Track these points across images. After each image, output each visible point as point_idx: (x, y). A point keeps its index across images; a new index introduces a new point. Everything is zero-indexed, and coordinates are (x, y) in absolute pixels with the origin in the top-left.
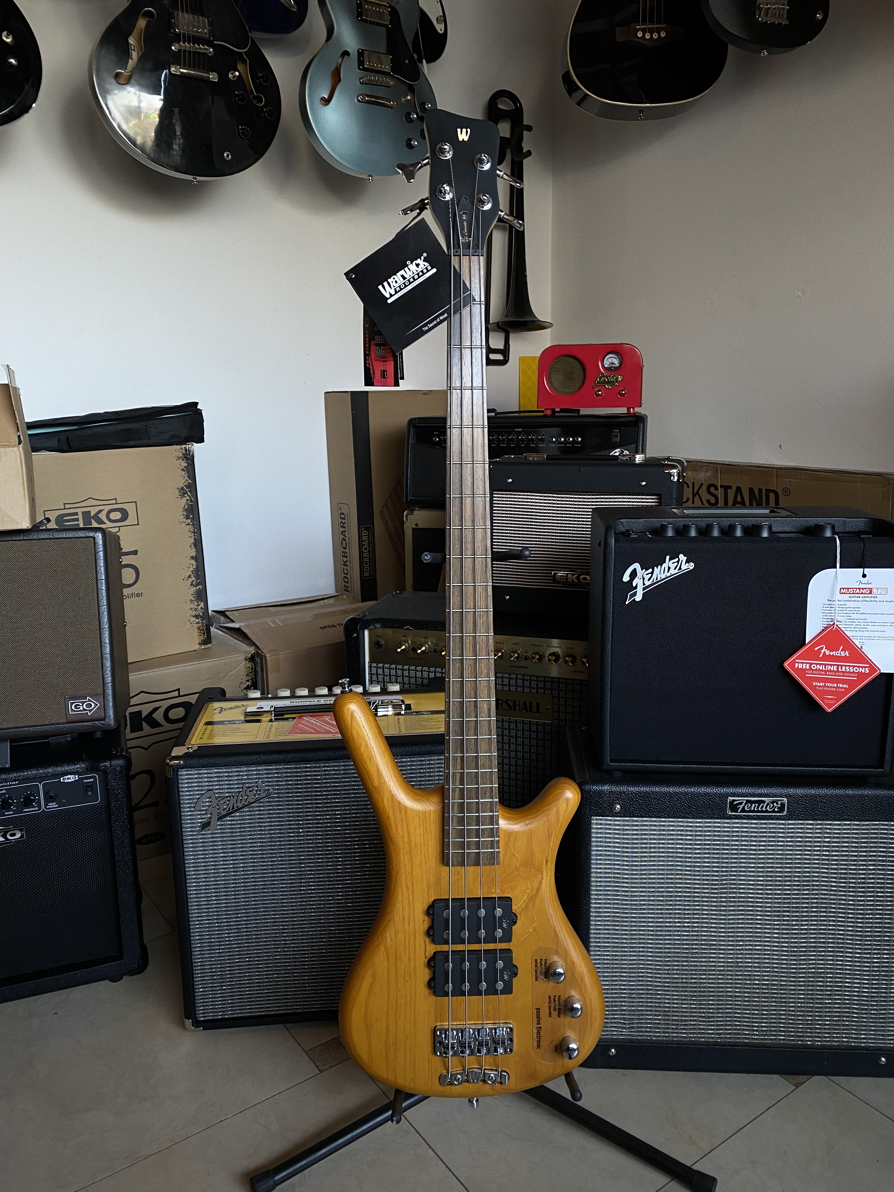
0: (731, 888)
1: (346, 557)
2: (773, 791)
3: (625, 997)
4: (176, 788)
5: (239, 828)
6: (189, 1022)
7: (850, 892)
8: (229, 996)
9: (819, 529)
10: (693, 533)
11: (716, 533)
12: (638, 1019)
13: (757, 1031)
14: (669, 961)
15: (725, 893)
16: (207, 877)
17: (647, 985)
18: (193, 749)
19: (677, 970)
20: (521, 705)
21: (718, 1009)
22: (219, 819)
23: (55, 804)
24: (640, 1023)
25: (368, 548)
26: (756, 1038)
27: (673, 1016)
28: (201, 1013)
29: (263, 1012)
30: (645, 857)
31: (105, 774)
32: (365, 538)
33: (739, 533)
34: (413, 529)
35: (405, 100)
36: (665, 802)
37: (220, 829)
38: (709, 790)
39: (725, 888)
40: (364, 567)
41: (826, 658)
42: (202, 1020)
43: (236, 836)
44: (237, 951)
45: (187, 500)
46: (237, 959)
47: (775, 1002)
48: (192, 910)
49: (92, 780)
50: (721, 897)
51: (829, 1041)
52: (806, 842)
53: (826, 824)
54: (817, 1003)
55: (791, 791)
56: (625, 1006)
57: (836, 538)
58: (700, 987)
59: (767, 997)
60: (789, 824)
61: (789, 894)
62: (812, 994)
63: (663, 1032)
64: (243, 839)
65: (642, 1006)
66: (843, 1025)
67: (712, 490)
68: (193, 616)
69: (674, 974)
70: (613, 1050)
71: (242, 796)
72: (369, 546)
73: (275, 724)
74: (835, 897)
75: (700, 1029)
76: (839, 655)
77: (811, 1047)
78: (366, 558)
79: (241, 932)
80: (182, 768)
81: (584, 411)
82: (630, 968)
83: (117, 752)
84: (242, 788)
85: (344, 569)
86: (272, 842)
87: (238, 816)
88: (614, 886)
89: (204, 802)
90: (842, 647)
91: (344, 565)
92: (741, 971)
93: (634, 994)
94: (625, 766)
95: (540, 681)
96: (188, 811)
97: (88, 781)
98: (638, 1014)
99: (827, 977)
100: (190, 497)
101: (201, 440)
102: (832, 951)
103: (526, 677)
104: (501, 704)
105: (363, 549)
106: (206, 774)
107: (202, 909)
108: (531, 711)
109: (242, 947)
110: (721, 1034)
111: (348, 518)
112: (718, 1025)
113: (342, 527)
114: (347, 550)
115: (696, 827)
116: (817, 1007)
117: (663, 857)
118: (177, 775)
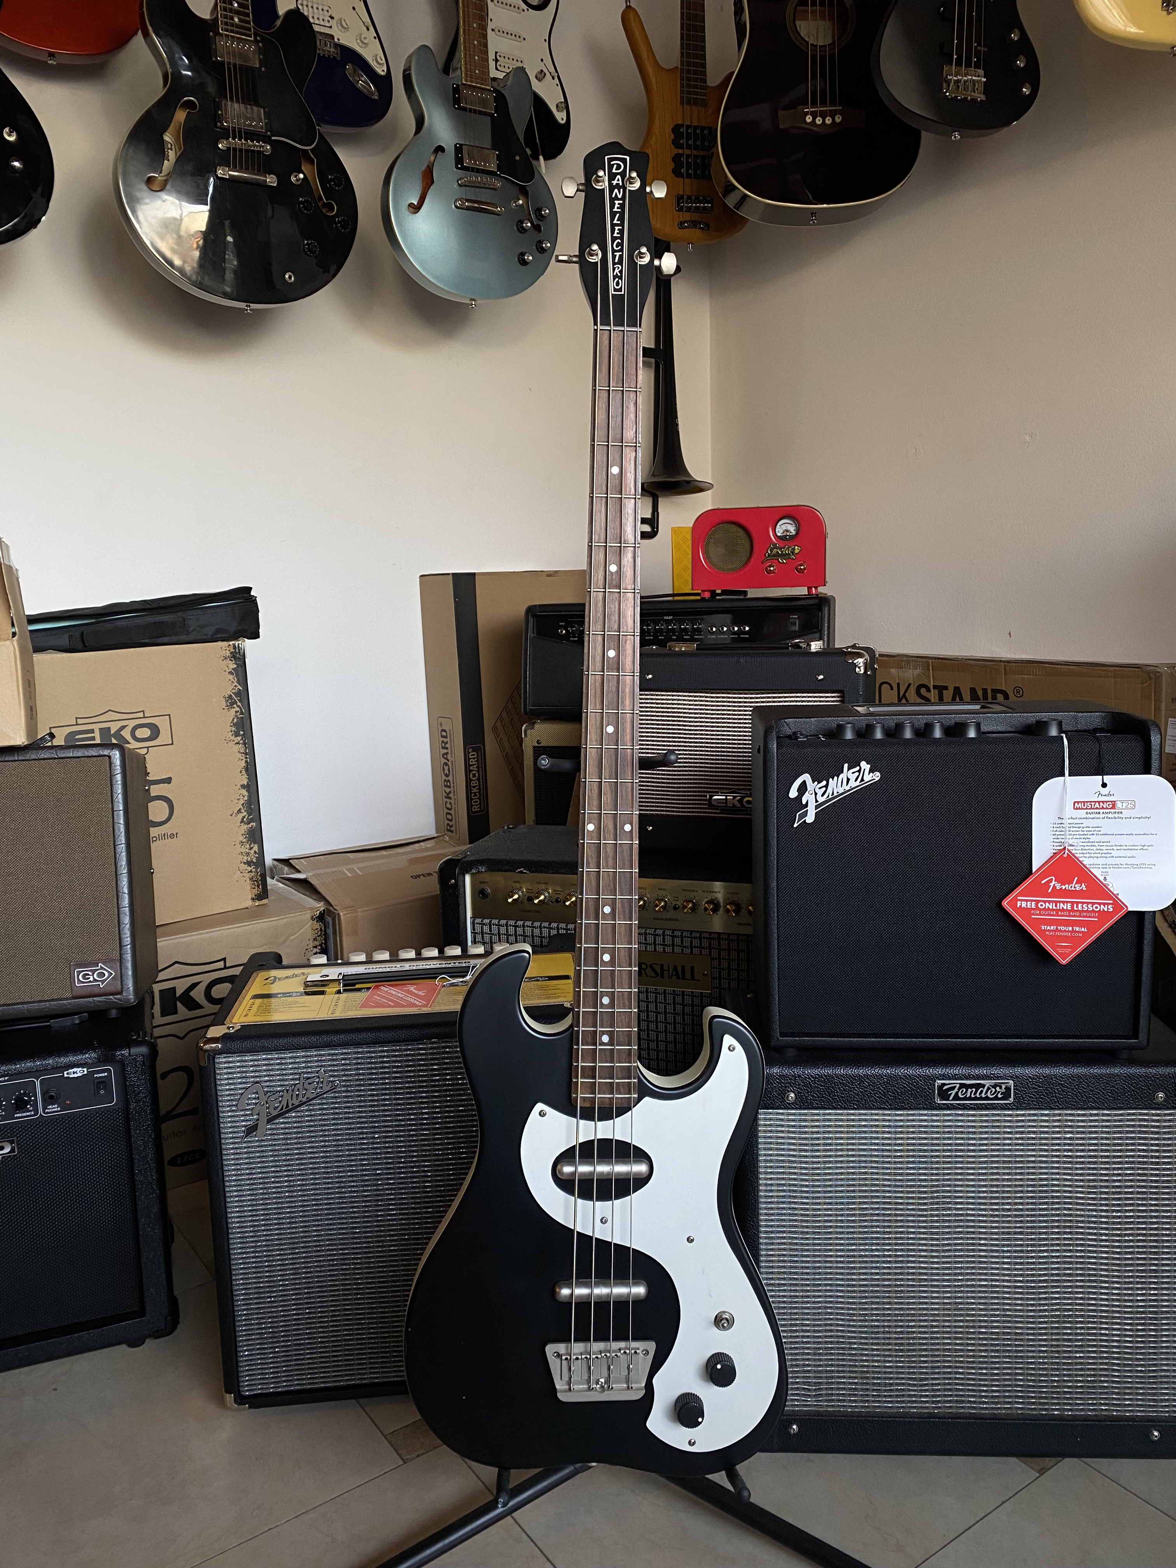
0: (944, 1203)
1: (449, 787)
2: (995, 1071)
3: (808, 1354)
4: (212, 1080)
5: (295, 1133)
6: (230, 1398)
7: (1101, 1205)
8: (284, 1361)
9: (1042, 726)
10: (879, 735)
11: (908, 734)
12: (827, 1383)
13: (986, 1397)
14: (866, 1303)
15: (937, 1209)
16: (253, 1200)
17: (838, 1337)
18: (236, 1029)
19: (877, 1315)
20: (671, 971)
21: (932, 1368)
22: (269, 1121)
23: (56, 1106)
24: (831, 1388)
25: (477, 775)
26: (986, 1407)
27: (874, 1378)
28: (247, 1386)
29: (329, 1382)
30: (830, 1162)
31: (122, 1065)
32: (473, 762)
33: (938, 733)
34: (534, 747)
35: (516, 206)
36: (854, 1088)
37: (270, 1135)
38: (911, 1071)
39: (937, 1203)
40: (472, 799)
41: (1057, 893)
42: (248, 1396)
43: (291, 1144)
44: (294, 1299)
45: (237, 712)
46: (294, 1310)
47: (1009, 1357)
48: (234, 1244)
49: (106, 1074)
50: (932, 1215)
51: (1082, 1410)
52: (1041, 1139)
53: (1066, 1115)
54: (1064, 1358)
55: (1019, 1071)
56: (808, 1365)
57: (1062, 737)
58: (908, 1339)
59: (997, 1351)
60: (1017, 1115)
61: (1021, 1210)
62: (1058, 1346)
63: (862, 1401)
64: (300, 1148)
65: (832, 1365)
66: (1101, 1387)
68: (244, 863)
69: (872, 1321)
70: (794, 1427)
71: (298, 1090)
72: (478, 771)
73: (344, 996)
74: (1082, 1213)
75: (910, 1396)
76: (1073, 889)
77: (1060, 1418)
78: (474, 787)
79: (299, 1274)
80: (220, 1054)
81: (752, 593)
82: (814, 1314)
83: (138, 1036)
84: (299, 1079)
85: (446, 802)
86: (339, 1151)
87: (294, 1117)
88: (790, 1203)
89: (249, 1099)
90: (1076, 878)
91: (446, 797)
92: (961, 1315)
93: (820, 1348)
94: (800, 1040)
95: (694, 938)
96: (229, 1111)
97: (101, 1075)
98: (826, 1377)
99: (1077, 1322)
100: (240, 708)
101: (255, 635)
102: (1081, 1287)
103: (676, 933)
104: (644, 969)
105: (471, 776)
106: (251, 1061)
107: (247, 1242)
108: (684, 978)
109: (300, 1294)
110: (939, 1402)
111: (450, 737)
112: (933, 1390)
113: (443, 748)
114: (450, 778)
115: (896, 1121)
116: (1064, 1364)
117: (853, 1162)
118: (214, 1063)
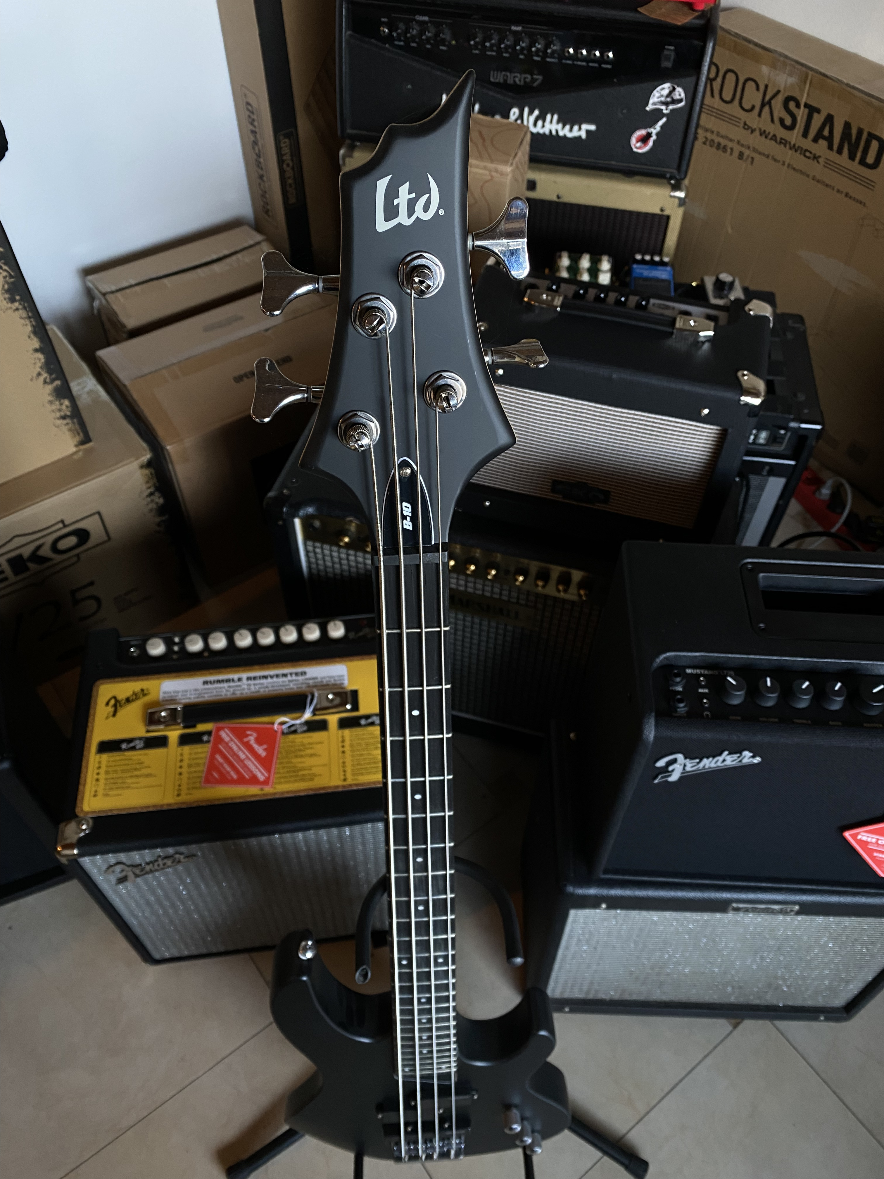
1: (262, 169)
3: (585, 984)
12: (595, 992)
20: (497, 609)
32: (285, 150)
37: (140, 881)
45: (5, 277)
56: (584, 987)
67: (792, 105)
68: (59, 418)
72: (292, 160)
73: (186, 753)
82: (593, 972)
84: (158, 858)
94: (620, 878)
95: (521, 593)
96: (99, 875)
105: (285, 166)
108: (508, 616)
111: (257, 115)
114: (262, 160)
118: (76, 861)
